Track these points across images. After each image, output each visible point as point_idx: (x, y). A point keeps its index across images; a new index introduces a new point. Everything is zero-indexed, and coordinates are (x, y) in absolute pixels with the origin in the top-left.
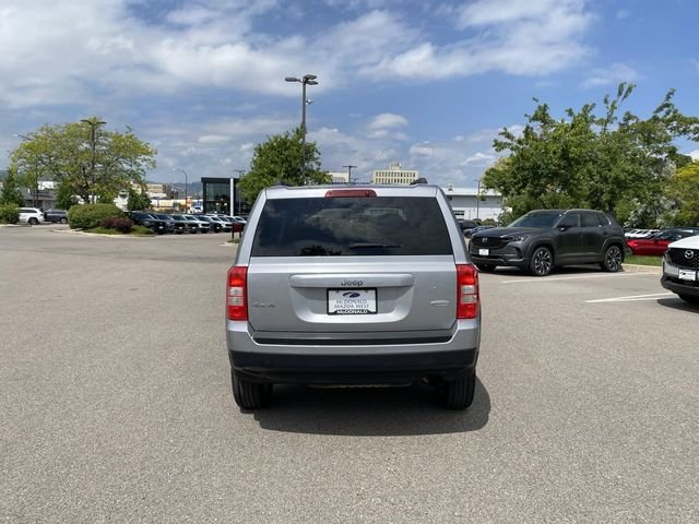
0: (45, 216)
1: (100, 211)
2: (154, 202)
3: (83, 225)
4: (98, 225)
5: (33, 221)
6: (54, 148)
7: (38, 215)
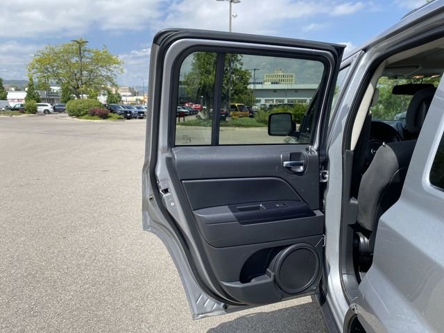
0: (54, 108)
1: (87, 103)
2: (123, 98)
3: (77, 114)
4: (86, 113)
5: (47, 112)
6: (55, 61)
7: (49, 107)
